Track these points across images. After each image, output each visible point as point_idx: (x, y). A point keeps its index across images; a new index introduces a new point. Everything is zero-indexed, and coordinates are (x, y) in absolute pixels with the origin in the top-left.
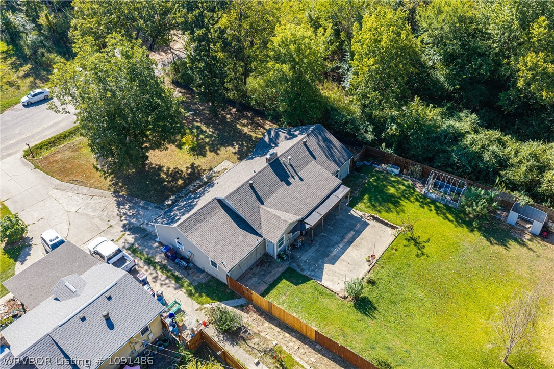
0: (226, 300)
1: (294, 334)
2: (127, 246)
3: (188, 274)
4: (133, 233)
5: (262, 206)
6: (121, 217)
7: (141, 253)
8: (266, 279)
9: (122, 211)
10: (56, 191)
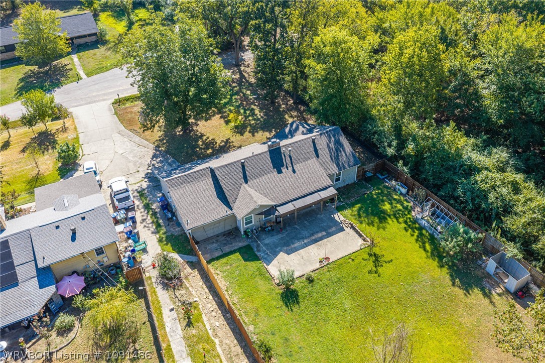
0: (183, 254)
1: (216, 299)
2: (140, 189)
3: (168, 225)
4: (149, 181)
5: (244, 184)
6: (149, 167)
7: (146, 198)
8: (224, 248)
9: (153, 163)
10: (118, 135)
